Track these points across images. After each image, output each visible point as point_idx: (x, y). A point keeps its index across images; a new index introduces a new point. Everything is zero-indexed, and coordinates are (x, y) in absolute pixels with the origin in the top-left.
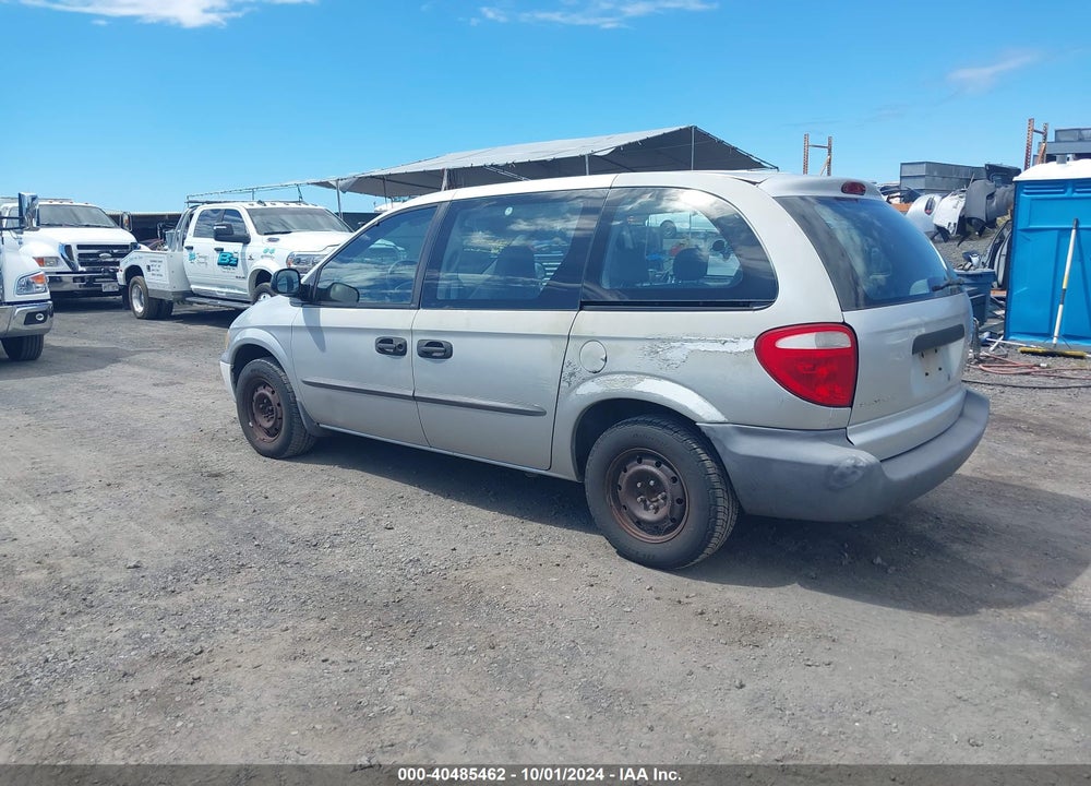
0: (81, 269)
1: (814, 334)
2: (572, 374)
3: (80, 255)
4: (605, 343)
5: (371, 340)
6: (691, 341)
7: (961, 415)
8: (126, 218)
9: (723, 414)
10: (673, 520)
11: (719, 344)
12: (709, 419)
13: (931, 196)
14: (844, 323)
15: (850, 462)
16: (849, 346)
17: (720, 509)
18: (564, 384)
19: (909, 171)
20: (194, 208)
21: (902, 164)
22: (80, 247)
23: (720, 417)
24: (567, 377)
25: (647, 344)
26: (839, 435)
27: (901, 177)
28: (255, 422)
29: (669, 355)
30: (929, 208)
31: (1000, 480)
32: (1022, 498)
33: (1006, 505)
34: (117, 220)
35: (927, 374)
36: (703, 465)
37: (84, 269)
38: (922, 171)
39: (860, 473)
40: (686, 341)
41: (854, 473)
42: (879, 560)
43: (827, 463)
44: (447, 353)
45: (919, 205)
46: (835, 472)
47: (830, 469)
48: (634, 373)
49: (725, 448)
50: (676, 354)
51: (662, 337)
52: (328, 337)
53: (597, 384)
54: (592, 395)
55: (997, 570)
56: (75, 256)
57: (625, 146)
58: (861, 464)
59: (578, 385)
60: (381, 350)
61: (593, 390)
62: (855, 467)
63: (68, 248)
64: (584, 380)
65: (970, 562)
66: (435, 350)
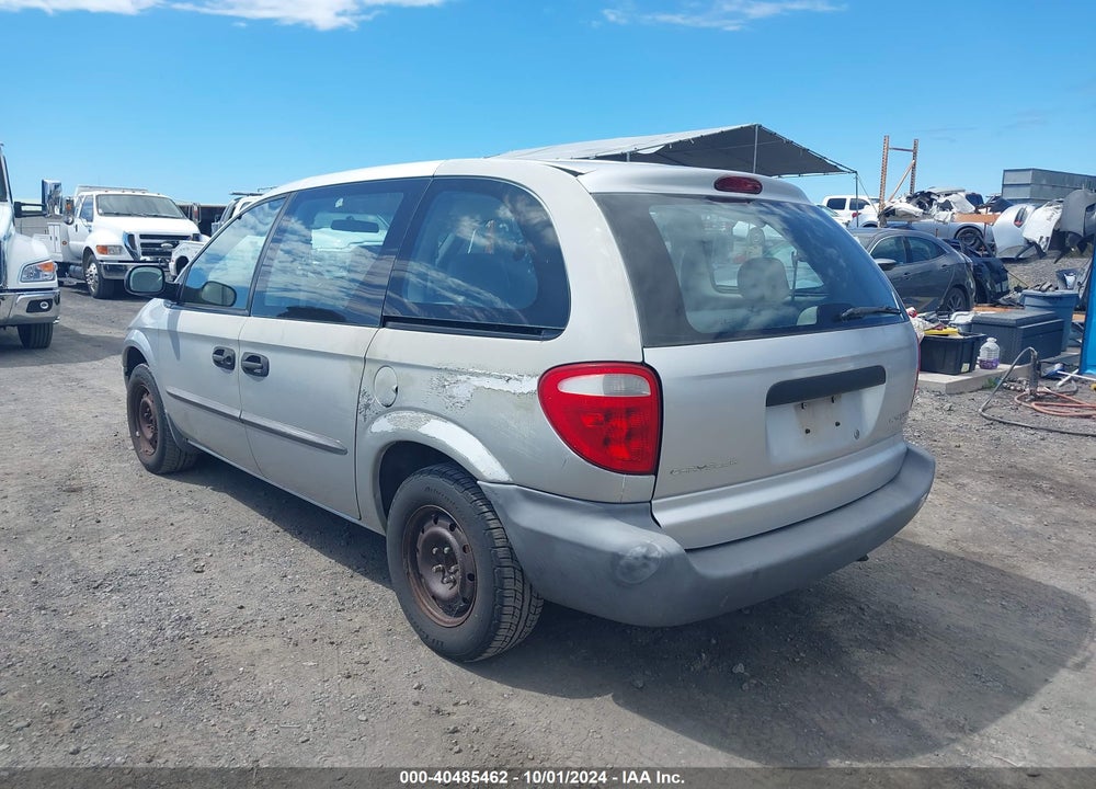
0: (142, 258)
1: (602, 376)
2: (367, 406)
3: (142, 245)
4: (396, 369)
5: (210, 349)
6: (478, 375)
7: (893, 480)
8: (196, 209)
9: (507, 470)
10: (464, 600)
11: (502, 382)
12: (491, 478)
13: (1024, 206)
14: (643, 363)
15: (640, 550)
16: (649, 394)
17: (507, 593)
18: (360, 417)
19: (1012, 179)
20: (237, 200)
21: (1005, 171)
22: (142, 236)
23: (503, 475)
24: (364, 411)
25: (435, 375)
26: (640, 512)
27: (1004, 185)
28: (142, 432)
29: (455, 391)
30: (1019, 220)
31: (975, 558)
32: (989, 587)
33: (964, 594)
34: (186, 212)
35: (808, 431)
36: (491, 535)
37: (148, 259)
38: (1027, 178)
39: (653, 567)
40: (472, 374)
41: (645, 565)
42: (740, 668)
43: (613, 550)
44: (264, 372)
45: (1008, 216)
46: (622, 562)
47: (615, 558)
48: (423, 411)
49: (507, 516)
50: (462, 390)
51: (450, 367)
52: (183, 343)
53: (389, 421)
54: (385, 434)
55: (893, 696)
56: (137, 244)
57: (674, 144)
58: (654, 555)
59: (372, 422)
60: (217, 363)
61: (384, 427)
62: (645, 557)
63: (131, 237)
64: (378, 415)
65: (865, 679)
66: (256, 366)
